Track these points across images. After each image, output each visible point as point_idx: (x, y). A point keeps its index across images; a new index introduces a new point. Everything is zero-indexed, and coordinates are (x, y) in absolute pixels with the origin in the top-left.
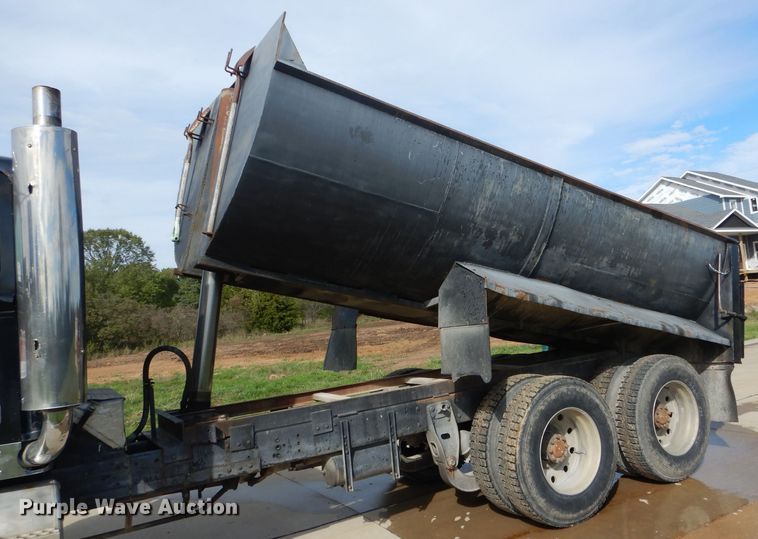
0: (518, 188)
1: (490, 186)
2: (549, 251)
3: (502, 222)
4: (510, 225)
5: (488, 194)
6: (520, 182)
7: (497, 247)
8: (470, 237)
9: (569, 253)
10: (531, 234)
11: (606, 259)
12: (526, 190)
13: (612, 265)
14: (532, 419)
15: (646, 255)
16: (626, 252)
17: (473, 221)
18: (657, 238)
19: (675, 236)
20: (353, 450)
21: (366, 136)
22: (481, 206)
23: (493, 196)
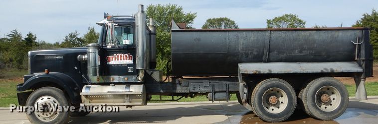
0: (252, 39)
1: (242, 41)
2: (270, 54)
3: (249, 50)
4: (252, 50)
5: (242, 44)
6: (253, 36)
7: (251, 57)
8: (240, 56)
9: (279, 53)
10: (261, 51)
11: (297, 51)
12: (255, 38)
13: (301, 52)
14: (260, 89)
15: (316, 45)
16: (305, 46)
17: (239, 52)
18: (320, 38)
19: (330, 35)
20: (215, 92)
21: (199, 40)
22: (240, 47)
23: (243, 44)
